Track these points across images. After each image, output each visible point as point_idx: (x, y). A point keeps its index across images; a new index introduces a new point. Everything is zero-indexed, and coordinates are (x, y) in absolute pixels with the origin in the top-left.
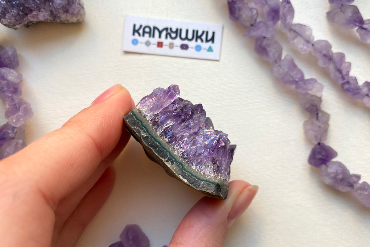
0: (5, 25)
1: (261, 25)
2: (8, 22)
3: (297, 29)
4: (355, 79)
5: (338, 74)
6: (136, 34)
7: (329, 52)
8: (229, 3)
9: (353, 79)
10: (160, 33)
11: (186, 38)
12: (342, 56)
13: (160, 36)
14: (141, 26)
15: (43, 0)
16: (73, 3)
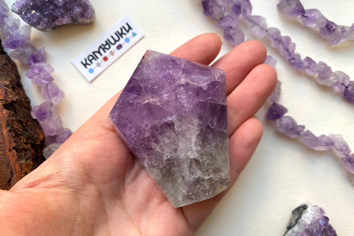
1: (228, 18)
2: (42, 28)
3: (254, 19)
4: (299, 56)
5: (286, 52)
7: (279, 37)
8: (203, 3)
9: (297, 56)
12: (288, 39)
15: (65, 10)
16: (87, 10)
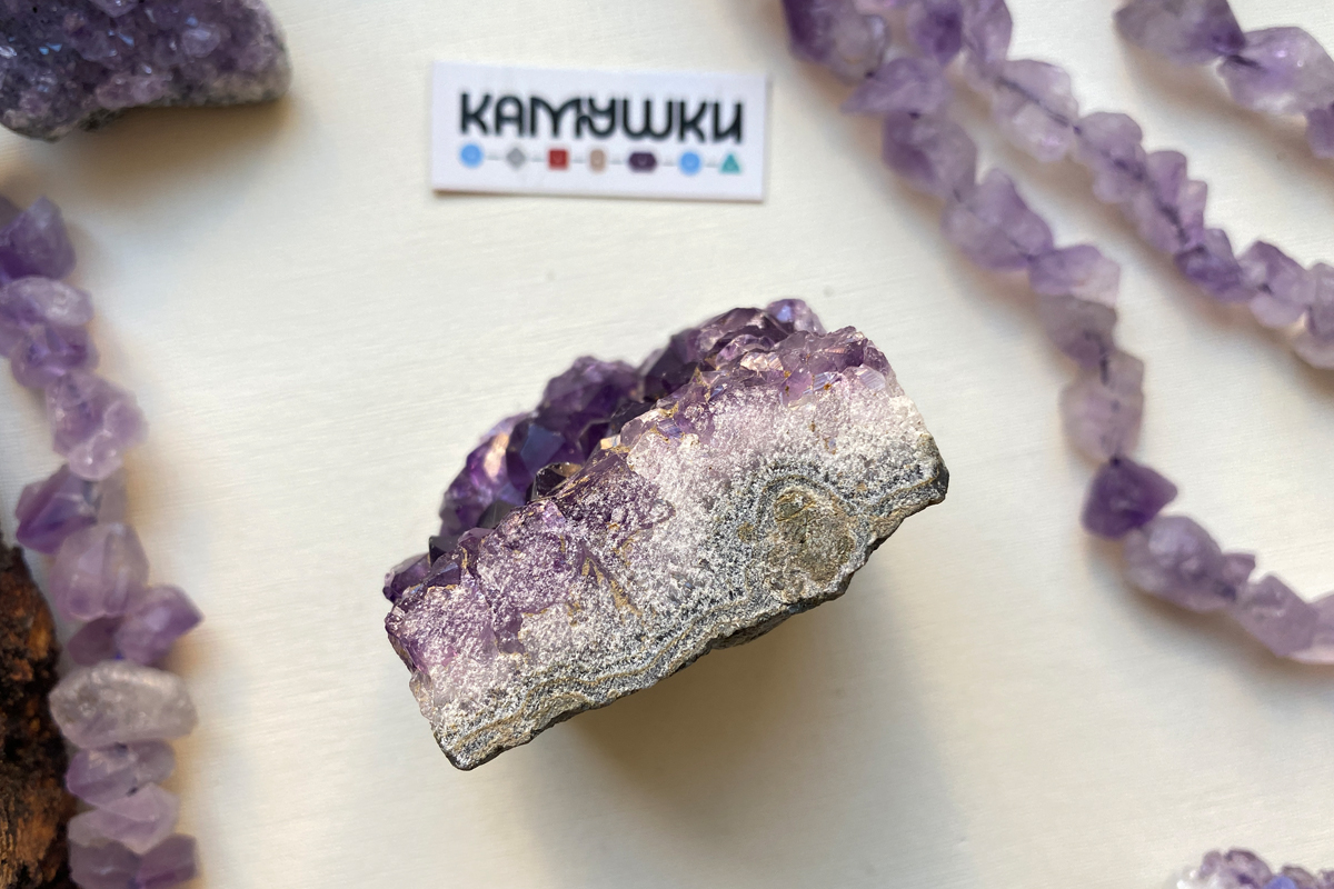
0: (18, 130)
1: (902, 72)
2: (29, 119)
3: (1021, 77)
4: (1224, 238)
5: (1163, 222)
6: (474, 128)
7: (1133, 152)
8: (789, 4)
9: (1215, 239)
10: (556, 116)
11: (647, 130)
12: (1177, 163)
13: (556, 130)
14: (487, 99)
15: (143, 35)
16: (250, 35)
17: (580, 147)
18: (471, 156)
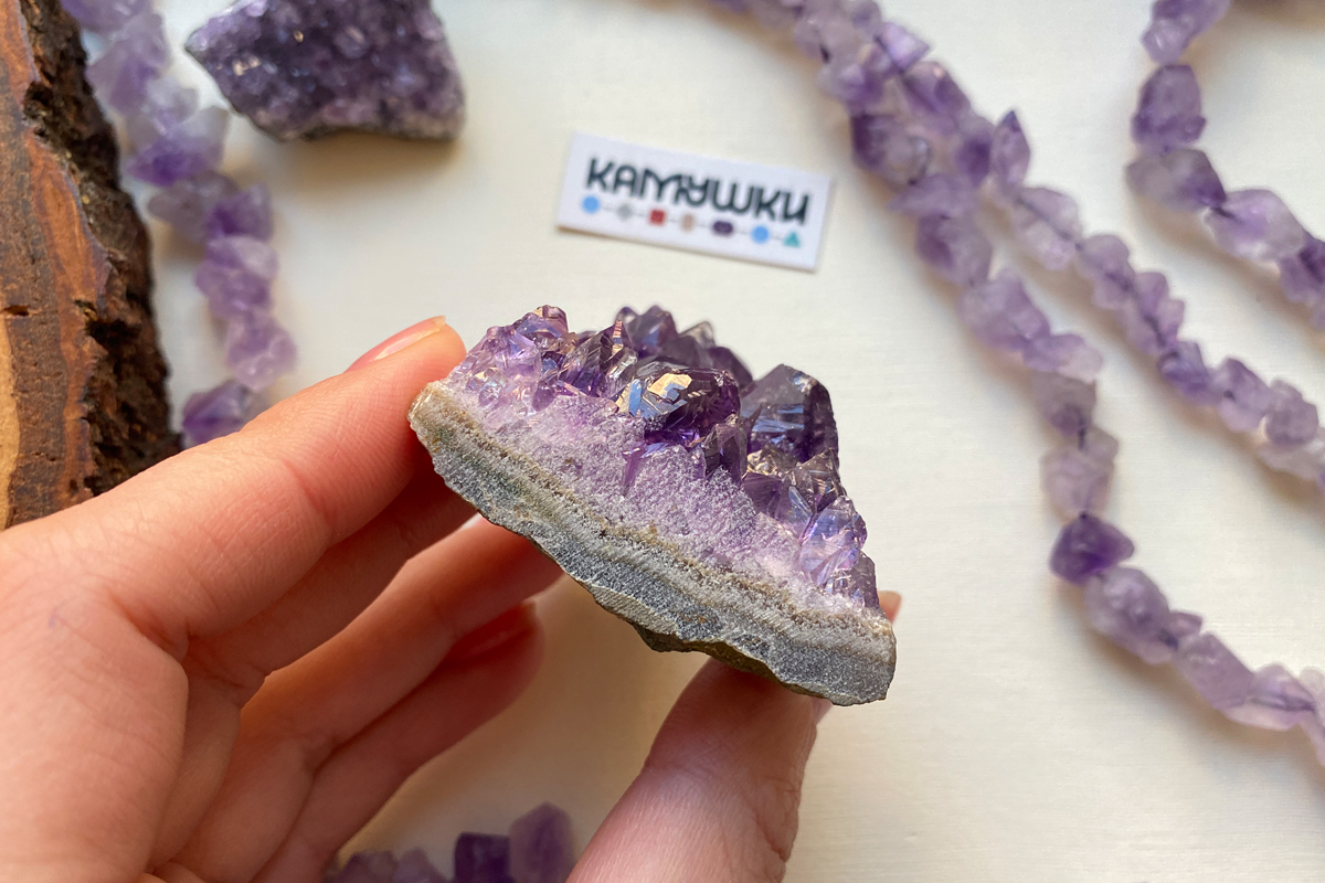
1: (939, 182)
2: (272, 121)
3: (1038, 200)
4: (1196, 349)
5: (1146, 328)
6: (596, 186)
7: (1122, 267)
8: (854, 121)
9: (1187, 348)
10: (661, 185)
11: (731, 206)
12: (1160, 283)
13: (659, 195)
14: (610, 166)
15: (367, 74)
16: (442, 87)
17: (676, 210)
18: (591, 205)
